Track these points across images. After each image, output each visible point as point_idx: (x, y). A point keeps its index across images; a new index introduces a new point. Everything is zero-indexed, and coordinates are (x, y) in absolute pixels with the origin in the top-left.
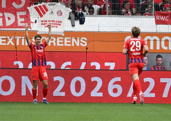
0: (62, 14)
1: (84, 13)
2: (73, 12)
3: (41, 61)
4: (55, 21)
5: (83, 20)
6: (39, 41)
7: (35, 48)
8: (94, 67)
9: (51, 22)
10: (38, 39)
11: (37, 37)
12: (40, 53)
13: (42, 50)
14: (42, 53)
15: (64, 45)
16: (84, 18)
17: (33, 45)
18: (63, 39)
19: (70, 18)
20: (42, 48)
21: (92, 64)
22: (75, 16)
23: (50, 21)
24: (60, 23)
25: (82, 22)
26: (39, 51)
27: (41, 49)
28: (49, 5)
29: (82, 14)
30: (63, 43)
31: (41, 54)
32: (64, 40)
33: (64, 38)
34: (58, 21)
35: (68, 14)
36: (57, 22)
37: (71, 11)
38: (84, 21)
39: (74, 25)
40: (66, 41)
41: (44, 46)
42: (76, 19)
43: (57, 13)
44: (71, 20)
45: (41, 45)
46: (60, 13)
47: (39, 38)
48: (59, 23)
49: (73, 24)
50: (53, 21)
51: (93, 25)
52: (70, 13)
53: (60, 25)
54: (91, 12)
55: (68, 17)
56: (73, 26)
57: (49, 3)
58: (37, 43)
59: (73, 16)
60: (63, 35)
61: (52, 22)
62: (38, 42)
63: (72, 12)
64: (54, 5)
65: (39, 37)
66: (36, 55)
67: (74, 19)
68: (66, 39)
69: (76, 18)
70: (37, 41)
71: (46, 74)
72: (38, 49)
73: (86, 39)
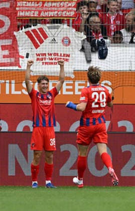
0: (70, 42)
1: (105, 40)
2: (89, 39)
3: (47, 119)
4: (59, 55)
5: (104, 52)
6: (46, 86)
7: (38, 98)
8: (124, 128)
9: (53, 57)
10: (44, 84)
11: (43, 79)
12: (47, 106)
13: (50, 102)
14: (50, 106)
15: (74, 93)
16: (107, 49)
17: (36, 93)
18: (72, 83)
19: (83, 49)
20: (50, 97)
21: (120, 124)
22: (91, 46)
23: (51, 55)
24: (68, 58)
25: (103, 56)
26: (45, 102)
27: (48, 99)
28: (49, 28)
29: (103, 43)
30: (73, 90)
31: (48, 108)
32: (73, 85)
33: (74, 82)
34: (64, 55)
35: (80, 42)
36: (62, 55)
37: (85, 37)
38: (107, 53)
39: (91, 61)
40: (77, 87)
41: (53, 94)
42: (92, 51)
43: (63, 41)
44: (84, 52)
45: (49, 93)
46: (67, 42)
47: (45, 82)
48: (66, 58)
49: (88, 59)
50: (56, 54)
51: (122, 60)
52: (84, 40)
53: (67, 60)
54: (117, 38)
55: (81, 48)
56: (89, 61)
57: (48, 25)
58: (43, 90)
59: (88, 46)
60: (73, 76)
61: (54, 55)
62: (44, 88)
63: (87, 39)
64: (57, 28)
65: (45, 80)
66: (40, 109)
67: (90, 51)
68: (77, 83)
69: (94, 50)
70: (43, 86)
71: (54, 142)
72: (43, 99)
73: (110, 83)
